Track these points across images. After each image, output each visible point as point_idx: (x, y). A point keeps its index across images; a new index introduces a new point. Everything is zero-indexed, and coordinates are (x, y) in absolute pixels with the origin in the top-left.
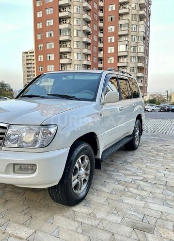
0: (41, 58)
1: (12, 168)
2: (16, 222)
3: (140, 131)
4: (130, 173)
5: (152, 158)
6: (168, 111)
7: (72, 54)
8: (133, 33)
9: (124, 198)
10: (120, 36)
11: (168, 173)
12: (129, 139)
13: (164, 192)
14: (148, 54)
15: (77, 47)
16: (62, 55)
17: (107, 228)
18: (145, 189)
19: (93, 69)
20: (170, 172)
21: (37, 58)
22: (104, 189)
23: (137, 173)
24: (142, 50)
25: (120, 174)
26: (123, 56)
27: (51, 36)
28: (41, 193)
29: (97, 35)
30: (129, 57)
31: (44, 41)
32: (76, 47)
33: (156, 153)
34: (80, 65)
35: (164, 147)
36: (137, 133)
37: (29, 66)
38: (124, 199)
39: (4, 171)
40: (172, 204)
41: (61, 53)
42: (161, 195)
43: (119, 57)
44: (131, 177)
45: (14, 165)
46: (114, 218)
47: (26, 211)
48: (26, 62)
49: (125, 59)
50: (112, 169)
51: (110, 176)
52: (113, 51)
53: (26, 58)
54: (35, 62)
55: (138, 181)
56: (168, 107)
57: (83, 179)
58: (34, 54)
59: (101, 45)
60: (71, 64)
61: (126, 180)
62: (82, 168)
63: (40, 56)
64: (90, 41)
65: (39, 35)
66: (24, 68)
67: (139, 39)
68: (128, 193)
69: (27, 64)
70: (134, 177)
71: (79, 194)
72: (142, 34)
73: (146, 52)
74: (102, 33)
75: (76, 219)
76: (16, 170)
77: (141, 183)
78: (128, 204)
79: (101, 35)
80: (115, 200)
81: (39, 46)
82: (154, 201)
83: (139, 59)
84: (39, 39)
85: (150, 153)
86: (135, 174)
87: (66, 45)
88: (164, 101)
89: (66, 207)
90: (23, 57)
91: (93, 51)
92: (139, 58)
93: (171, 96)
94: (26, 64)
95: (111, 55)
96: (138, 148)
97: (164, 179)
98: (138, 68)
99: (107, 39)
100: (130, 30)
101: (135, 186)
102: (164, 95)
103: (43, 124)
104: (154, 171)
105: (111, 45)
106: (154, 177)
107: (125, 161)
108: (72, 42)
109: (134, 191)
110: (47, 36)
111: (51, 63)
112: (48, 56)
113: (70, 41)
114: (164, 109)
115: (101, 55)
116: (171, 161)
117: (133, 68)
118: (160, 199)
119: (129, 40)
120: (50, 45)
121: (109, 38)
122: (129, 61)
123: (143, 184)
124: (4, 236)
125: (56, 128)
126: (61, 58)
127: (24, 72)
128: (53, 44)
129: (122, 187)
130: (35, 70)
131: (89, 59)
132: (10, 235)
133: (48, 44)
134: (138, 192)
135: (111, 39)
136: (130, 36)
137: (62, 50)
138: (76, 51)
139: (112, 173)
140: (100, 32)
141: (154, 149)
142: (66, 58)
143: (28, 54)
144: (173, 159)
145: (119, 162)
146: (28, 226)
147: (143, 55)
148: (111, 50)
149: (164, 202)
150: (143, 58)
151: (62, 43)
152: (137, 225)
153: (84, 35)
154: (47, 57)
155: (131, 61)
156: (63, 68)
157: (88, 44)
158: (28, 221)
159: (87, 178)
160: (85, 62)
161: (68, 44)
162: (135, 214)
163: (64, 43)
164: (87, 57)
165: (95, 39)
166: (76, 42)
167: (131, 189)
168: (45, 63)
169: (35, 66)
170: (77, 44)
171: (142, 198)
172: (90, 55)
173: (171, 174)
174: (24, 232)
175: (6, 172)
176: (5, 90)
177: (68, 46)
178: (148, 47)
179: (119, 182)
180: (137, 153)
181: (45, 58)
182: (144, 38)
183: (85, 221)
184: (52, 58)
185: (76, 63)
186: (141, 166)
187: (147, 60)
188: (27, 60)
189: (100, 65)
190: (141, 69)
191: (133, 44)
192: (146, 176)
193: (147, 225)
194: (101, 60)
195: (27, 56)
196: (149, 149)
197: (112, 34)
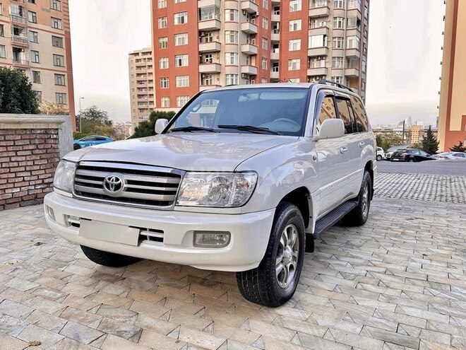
0: (164, 63)
1: (192, 238)
2: (192, 327)
3: (369, 192)
4: (360, 261)
5: (396, 239)
6: (408, 159)
7: (221, 54)
8: (337, 13)
9: (358, 298)
10: (313, 19)
11: (428, 262)
12: (353, 205)
13: (425, 291)
14: (366, 52)
15: (232, 41)
16: (204, 56)
17: (340, 340)
18: (391, 286)
19: (260, 82)
20: (431, 260)
21: (157, 64)
22: (320, 285)
23: (373, 262)
24: (355, 45)
25: (343, 263)
26: (317, 57)
27: (183, 22)
28: (218, 288)
29: (269, 18)
30: (329, 59)
31: (171, 32)
32: (229, 42)
33: (401, 230)
34: (237, 75)
35: (414, 221)
36: (365, 196)
37: (142, 78)
38: (359, 300)
39: (180, 243)
40: (443, 308)
41: (201, 53)
42: (422, 296)
43: (310, 58)
44: (363, 268)
45: (196, 232)
46: (348, 327)
47: (202, 312)
48: (136, 71)
49: (323, 62)
50: (328, 255)
51: (327, 266)
52: (299, 48)
53: (135, 64)
54: (152, 70)
55: (377, 275)
56: (407, 151)
57: (288, 266)
58: (152, 56)
59: (275, 37)
60: (219, 73)
61: (357, 272)
62: (288, 246)
63: (162, 60)
64: (254, 30)
65: (160, 20)
66: (131, 83)
67: (349, 24)
68: (364, 291)
69: (138, 75)
70: (368, 269)
71: (284, 289)
72: (355, 14)
73: (363, 47)
74: (278, 13)
75: (285, 326)
76: (197, 241)
77: (382, 276)
78: (367, 307)
79: (276, 18)
80: (344, 302)
81: (161, 41)
82: (410, 305)
83: (348, 61)
84: (161, 27)
85: (389, 231)
86: (369, 263)
87: (211, 39)
88: (397, 141)
89: (264, 309)
90: (130, 62)
91: (260, 49)
92: (348, 59)
93: (410, 132)
94: (135, 75)
95: (296, 54)
96: (367, 223)
97: (422, 271)
98: (348, 78)
99: (288, 26)
100: (331, 7)
101: (373, 281)
102: (398, 129)
103: (238, 170)
104: (402, 259)
105: (295, 35)
106: (403, 268)
107: (348, 243)
108: (222, 33)
109: (374, 289)
110: (176, 22)
111: (183, 72)
112: (178, 59)
113: (219, 30)
114: (399, 157)
115: (276, 55)
116: (430, 243)
117: (338, 78)
118: (420, 300)
119: (331, 26)
120: (182, 40)
121: (292, 23)
122: (329, 66)
123: (386, 279)
124: (179, 346)
125: (256, 176)
126: (201, 62)
127: (132, 90)
128: (186, 36)
129: (351, 283)
130: (153, 85)
131: (253, 64)
132: (188, 345)
133: (177, 37)
134: (380, 290)
135: (295, 25)
136: (331, 18)
137: (204, 47)
138: (229, 48)
139: (328, 261)
140: (273, 12)
141: (397, 225)
142: (211, 62)
143: (140, 57)
144: (432, 240)
145: (335, 244)
146: (213, 333)
147: (357, 54)
148: (295, 45)
149: (429, 305)
150: (357, 60)
151: (203, 34)
152: (389, 337)
153: (245, 18)
154: (175, 61)
155: (333, 66)
156: (205, 80)
157: (251, 35)
158: (210, 327)
159: (295, 264)
160: (246, 70)
161: (214, 36)
162: (383, 321)
163: (206, 35)
164: (249, 60)
165: (266, 26)
166: (228, 33)
167: (369, 287)
168: (172, 73)
169: (153, 77)
170: (232, 36)
171: (390, 300)
172: (255, 55)
173: (434, 263)
174: (209, 341)
175: (183, 245)
176: (100, 124)
177: (215, 39)
178: (367, 38)
179: (345, 276)
180: (366, 230)
181: (172, 63)
182: (359, 22)
183: (302, 329)
184: (185, 63)
185: (228, 70)
186: (377, 250)
187: (364, 64)
188: (138, 67)
189: (275, 75)
190: (352, 80)
191: (337, 33)
192: (389, 266)
193: (406, 337)
194: (275, 64)
195: (137, 61)
196: (388, 224)
197: (296, 16)
